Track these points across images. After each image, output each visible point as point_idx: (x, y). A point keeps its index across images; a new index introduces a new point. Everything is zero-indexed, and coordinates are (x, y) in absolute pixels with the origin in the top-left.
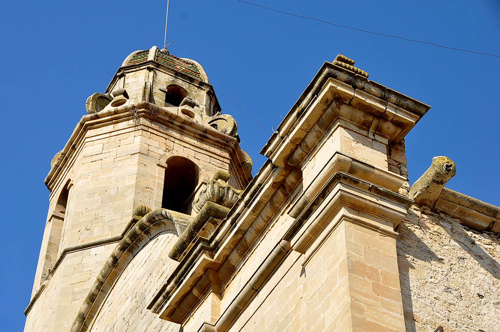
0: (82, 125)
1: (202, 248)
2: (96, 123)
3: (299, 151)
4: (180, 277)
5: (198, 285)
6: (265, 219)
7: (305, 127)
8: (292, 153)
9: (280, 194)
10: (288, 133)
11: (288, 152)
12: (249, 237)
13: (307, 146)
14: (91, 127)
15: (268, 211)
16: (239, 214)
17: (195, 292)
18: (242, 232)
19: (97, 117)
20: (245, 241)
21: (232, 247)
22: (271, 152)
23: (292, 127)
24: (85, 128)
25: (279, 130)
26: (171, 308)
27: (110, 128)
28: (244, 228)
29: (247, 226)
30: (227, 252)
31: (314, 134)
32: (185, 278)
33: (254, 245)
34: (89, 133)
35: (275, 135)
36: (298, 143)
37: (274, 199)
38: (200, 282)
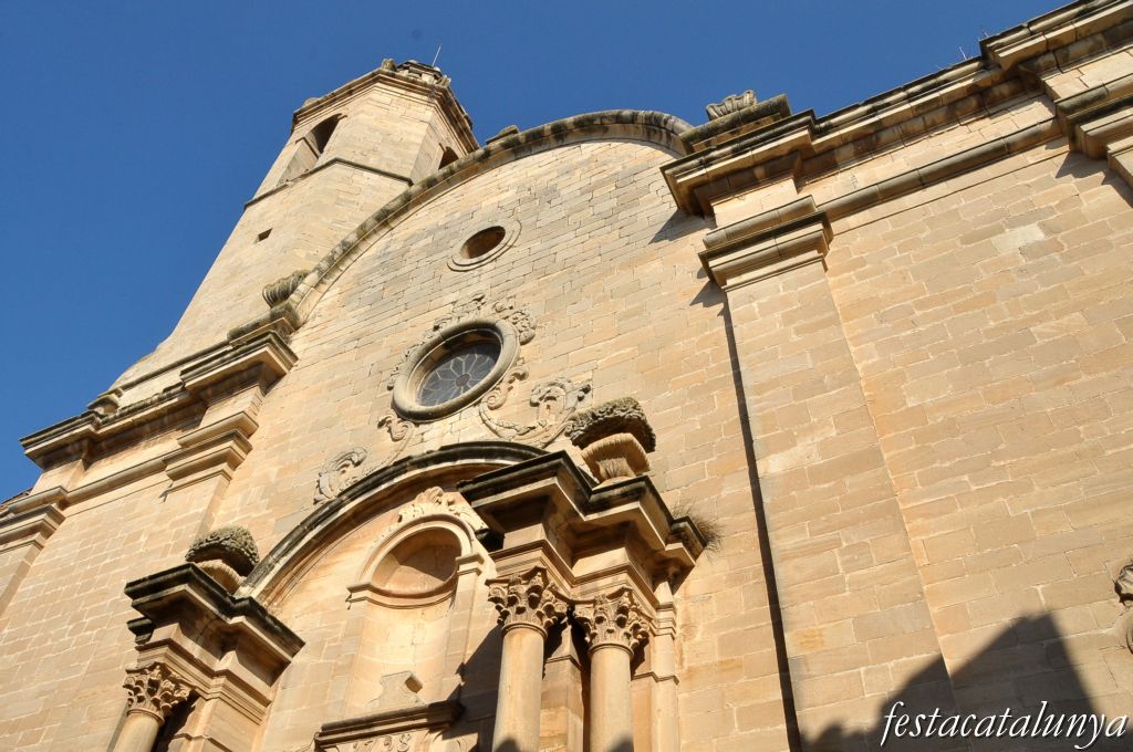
0: (374, 75)
1: (807, 122)
2: (390, 79)
3: (1050, 57)
4: (746, 146)
5: (771, 164)
6: (929, 123)
7: (1083, 32)
8: (1036, 56)
9: (973, 102)
10: (1045, 30)
11: (1032, 53)
12: (885, 136)
13: (1067, 55)
14: (383, 81)
15: (939, 115)
16: (888, 104)
17: (759, 172)
18: (879, 127)
19: (393, 76)
20: (878, 139)
21: (850, 139)
22: (1002, 45)
23: (1060, 25)
24: (376, 79)
25: (1030, 24)
26: (705, 178)
27: (403, 92)
28: (886, 124)
29: (893, 122)
30: (836, 143)
31: (1090, 43)
32: (752, 149)
33: (889, 147)
34: (378, 84)
35: (1021, 28)
36: (1053, 47)
37: (960, 105)
38: (776, 162)
